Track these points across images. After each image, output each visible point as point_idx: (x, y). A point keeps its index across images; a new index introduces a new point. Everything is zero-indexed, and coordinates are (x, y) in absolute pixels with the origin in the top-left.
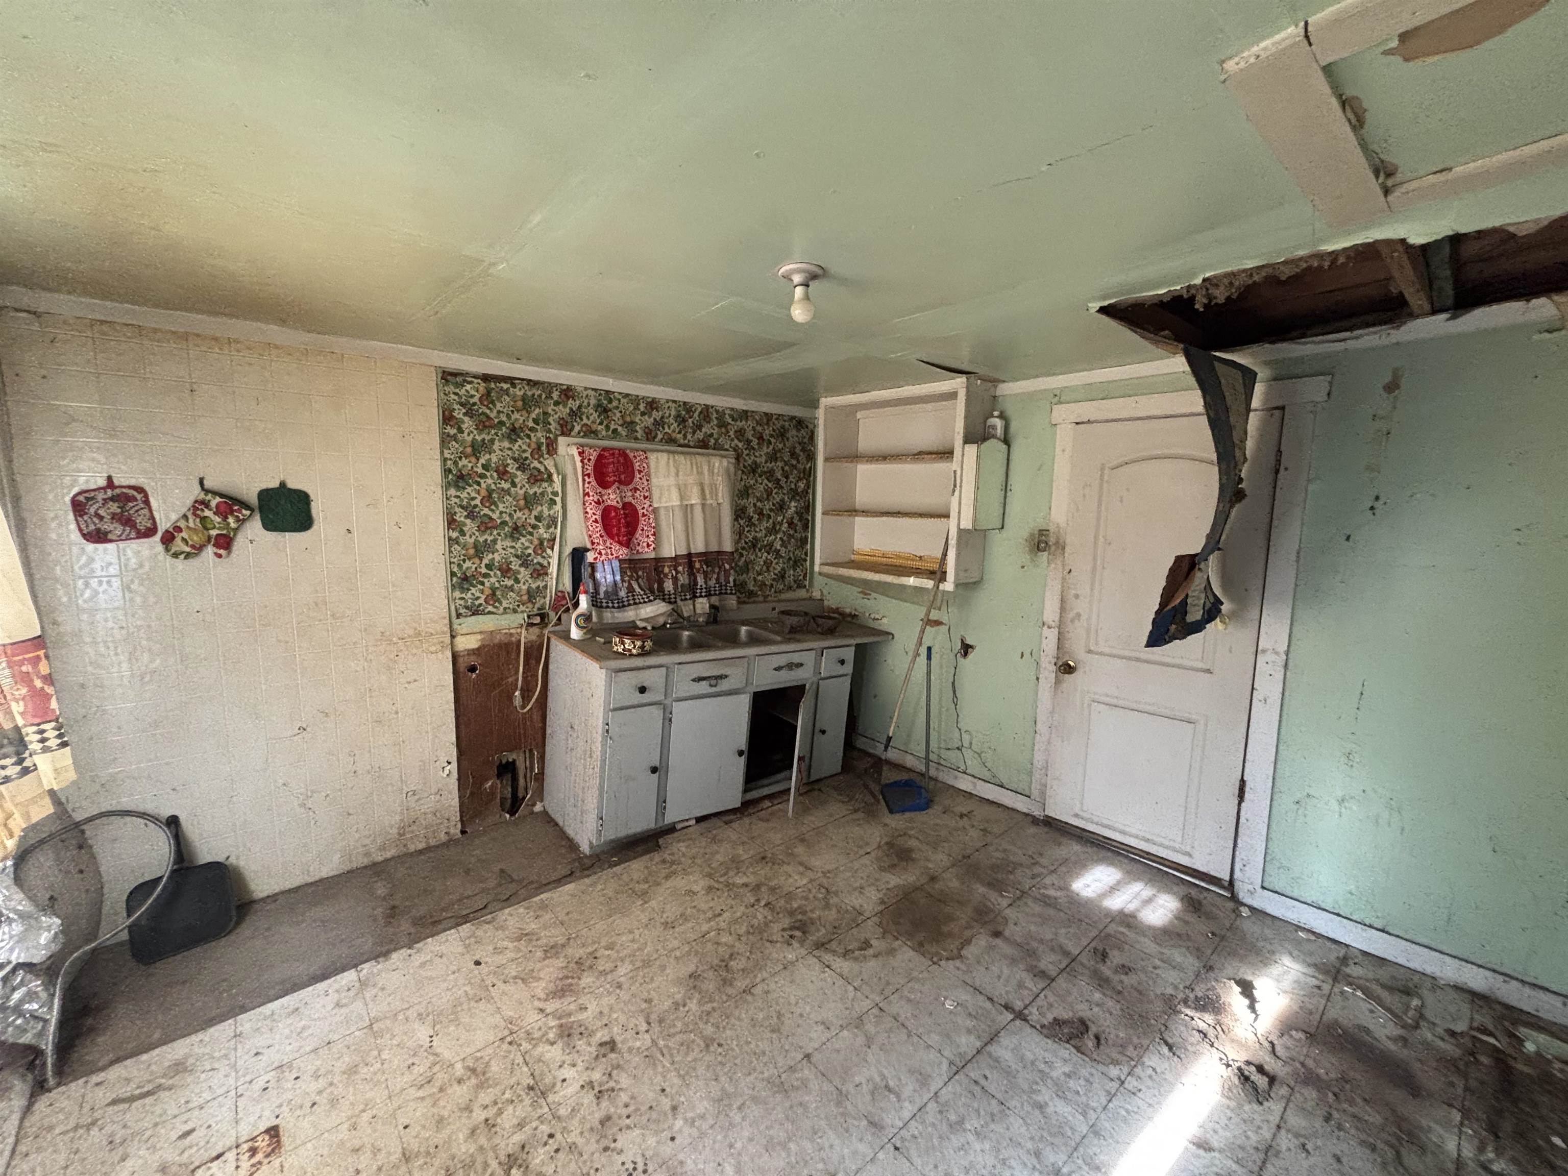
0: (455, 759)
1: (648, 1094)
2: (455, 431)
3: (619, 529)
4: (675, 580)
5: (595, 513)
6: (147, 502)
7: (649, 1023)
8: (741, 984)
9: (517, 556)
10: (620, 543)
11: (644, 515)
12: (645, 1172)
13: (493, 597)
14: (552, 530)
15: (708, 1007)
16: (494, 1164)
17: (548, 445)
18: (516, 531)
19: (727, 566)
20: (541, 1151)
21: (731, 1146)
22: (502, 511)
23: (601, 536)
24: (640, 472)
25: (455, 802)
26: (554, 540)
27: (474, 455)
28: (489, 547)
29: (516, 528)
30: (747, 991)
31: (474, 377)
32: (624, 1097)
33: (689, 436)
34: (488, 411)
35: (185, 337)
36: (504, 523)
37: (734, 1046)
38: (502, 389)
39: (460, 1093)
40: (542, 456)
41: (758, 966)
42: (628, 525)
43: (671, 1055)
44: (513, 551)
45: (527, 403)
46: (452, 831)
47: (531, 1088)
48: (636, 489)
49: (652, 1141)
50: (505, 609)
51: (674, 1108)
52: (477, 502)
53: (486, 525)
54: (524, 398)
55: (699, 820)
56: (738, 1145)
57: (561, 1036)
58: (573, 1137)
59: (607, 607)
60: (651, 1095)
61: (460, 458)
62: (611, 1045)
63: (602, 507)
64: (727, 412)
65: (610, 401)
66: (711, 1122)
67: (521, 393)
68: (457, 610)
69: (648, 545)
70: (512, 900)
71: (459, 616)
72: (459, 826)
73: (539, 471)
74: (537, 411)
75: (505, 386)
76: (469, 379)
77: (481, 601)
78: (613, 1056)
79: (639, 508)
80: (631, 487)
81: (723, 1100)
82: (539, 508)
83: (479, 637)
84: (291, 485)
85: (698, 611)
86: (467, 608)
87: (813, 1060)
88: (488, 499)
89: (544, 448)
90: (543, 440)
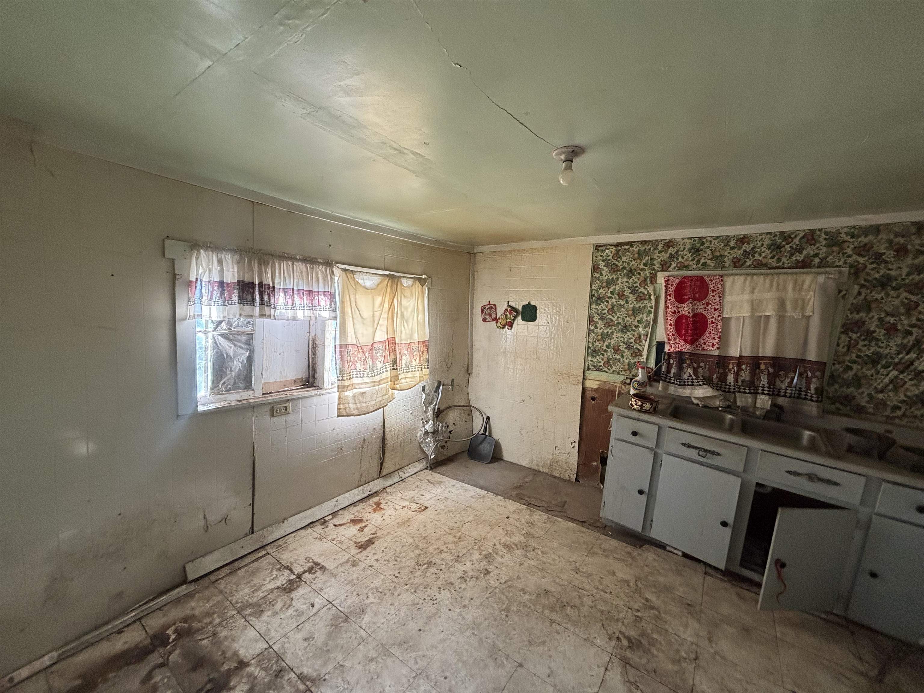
0: (577, 441)
1: (468, 594)
2: (599, 275)
3: (686, 331)
4: (737, 374)
5: (672, 319)
6: (496, 309)
7: (506, 582)
8: (554, 616)
9: (624, 343)
10: (685, 341)
11: (712, 322)
12: (433, 604)
13: (608, 363)
14: (647, 329)
15: (529, 604)
16: (427, 559)
17: (651, 278)
18: (625, 328)
19: (810, 374)
20: (435, 569)
21: (452, 635)
22: (619, 316)
23: (673, 335)
24: (713, 291)
25: (576, 463)
26: (647, 335)
27: (607, 286)
28: (609, 336)
29: (625, 327)
30: (552, 621)
31: (611, 246)
32: (463, 586)
33: (784, 259)
34: (617, 263)
35: (511, 252)
36: (619, 323)
37: (509, 622)
38: (625, 249)
39: (451, 538)
40: (647, 285)
41: (575, 624)
42: (695, 329)
43: (491, 597)
44: (622, 339)
45: (640, 255)
46: (572, 476)
47: (458, 556)
48: (708, 304)
49: (447, 602)
50: (614, 371)
51: (465, 606)
52: (606, 311)
53: (609, 324)
54: (639, 253)
55: (685, 555)
56: (453, 638)
57: (485, 555)
58: (442, 577)
59: (674, 383)
60: (468, 595)
61: (600, 289)
62: (487, 572)
63: (677, 315)
64: (843, 231)
65: (703, 244)
66: (462, 623)
67: (637, 249)
68: (588, 367)
69: (713, 345)
70: (550, 512)
71: (588, 369)
72: (575, 475)
73: (644, 294)
74: (647, 258)
75: (627, 247)
76: (608, 247)
77: (601, 364)
78: (482, 575)
79: (709, 317)
80: (704, 302)
81: (476, 626)
82: (641, 316)
83: (598, 383)
84: (532, 304)
85: (758, 405)
86: (594, 366)
87: (519, 669)
88: (612, 310)
89: (648, 280)
90: (648, 275)
